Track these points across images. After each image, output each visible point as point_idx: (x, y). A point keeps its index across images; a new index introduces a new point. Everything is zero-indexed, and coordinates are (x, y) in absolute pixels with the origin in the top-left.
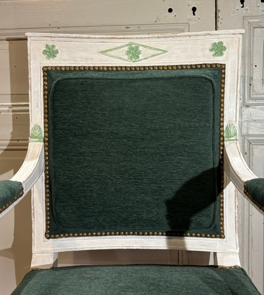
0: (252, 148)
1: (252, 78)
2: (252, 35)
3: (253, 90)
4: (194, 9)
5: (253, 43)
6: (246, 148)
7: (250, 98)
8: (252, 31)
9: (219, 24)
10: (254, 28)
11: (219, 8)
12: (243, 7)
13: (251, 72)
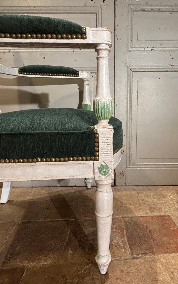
0: (132, 73)
1: (132, 37)
2: (132, 14)
3: (133, 43)
7: (131, 47)
9: (116, 8)
10: (134, 11)
13: (132, 34)
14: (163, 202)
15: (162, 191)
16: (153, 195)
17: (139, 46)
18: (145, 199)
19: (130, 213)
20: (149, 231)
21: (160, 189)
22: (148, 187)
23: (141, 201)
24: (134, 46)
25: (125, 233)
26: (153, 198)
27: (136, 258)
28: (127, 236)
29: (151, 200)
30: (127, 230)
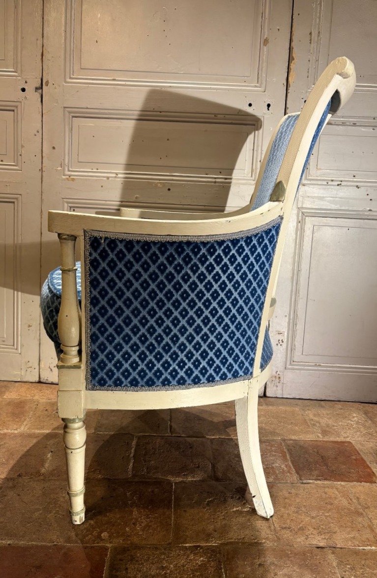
0: (305, 219)
3: (309, 173)
4: (269, 105)
6: (300, 218)
7: (306, 179)
11: (288, 106)
14: (342, 425)
15: (341, 409)
16: (327, 414)
17: (319, 178)
18: (315, 418)
19: (293, 435)
20: (322, 457)
21: (339, 406)
22: (320, 402)
23: (308, 421)
24: (310, 178)
25: (288, 457)
26: (328, 418)
27: (305, 483)
28: (291, 460)
29: (324, 421)
30: (290, 454)
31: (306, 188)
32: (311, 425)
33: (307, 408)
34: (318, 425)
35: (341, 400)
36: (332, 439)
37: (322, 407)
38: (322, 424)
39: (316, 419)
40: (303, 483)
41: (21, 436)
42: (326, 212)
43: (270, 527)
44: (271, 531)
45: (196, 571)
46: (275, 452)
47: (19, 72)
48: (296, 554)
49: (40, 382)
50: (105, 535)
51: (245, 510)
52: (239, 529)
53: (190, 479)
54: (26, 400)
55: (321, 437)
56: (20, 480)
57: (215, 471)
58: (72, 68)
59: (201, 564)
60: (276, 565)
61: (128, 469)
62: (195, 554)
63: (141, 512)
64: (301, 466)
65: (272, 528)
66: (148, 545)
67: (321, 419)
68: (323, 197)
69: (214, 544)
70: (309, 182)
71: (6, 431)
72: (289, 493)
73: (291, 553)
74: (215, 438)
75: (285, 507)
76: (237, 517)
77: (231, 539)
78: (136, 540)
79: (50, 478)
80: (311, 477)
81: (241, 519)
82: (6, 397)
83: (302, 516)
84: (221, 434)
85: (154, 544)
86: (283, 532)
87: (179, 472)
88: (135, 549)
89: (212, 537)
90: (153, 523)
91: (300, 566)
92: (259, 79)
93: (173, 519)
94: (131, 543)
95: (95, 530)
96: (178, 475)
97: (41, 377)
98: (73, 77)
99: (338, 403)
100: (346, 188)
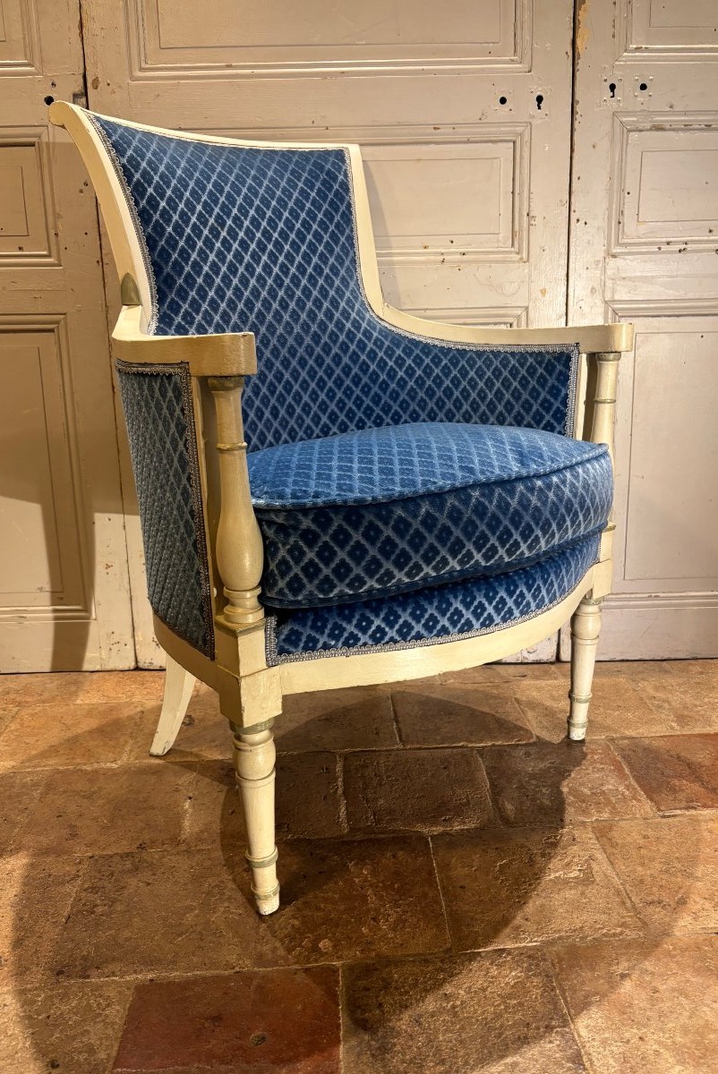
1: (622, 212)
2: (625, 142)
3: (623, 231)
4: (540, 99)
5: (626, 157)
7: (618, 244)
8: (625, 136)
9: (576, 123)
10: (629, 131)
11: (577, 98)
12: (613, 96)
13: (621, 203)
14: (709, 702)
15: (701, 673)
16: (680, 685)
17: (643, 240)
18: (658, 695)
19: (626, 728)
20: (688, 764)
21: (696, 668)
22: (659, 663)
23: (647, 701)
24: (626, 241)
25: (627, 771)
26: (682, 692)
27: (669, 816)
28: (633, 777)
29: (677, 699)
30: (629, 764)
31: (619, 262)
32: (654, 709)
33: (640, 676)
34: (666, 705)
35: (699, 657)
36: (697, 731)
37: (666, 672)
38: (674, 704)
39: (660, 695)
40: (664, 817)
41: (126, 772)
42: (658, 305)
43: (624, 903)
44: (629, 911)
45: (510, 996)
46: (601, 764)
47: (37, 64)
48: (683, 950)
49: (137, 669)
50: (324, 944)
51: (572, 875)
52: (568, 911)
53: (457, 827)
54: (119, 704)
55: (678, 730)
56: (144, 855)
57: (499, 809)
58: (142, 49)
59: (515, 984)
60: (653, 973)
61: (339, 818)
62: (500, 966)
63: (383, 896)
64: (654, 785)
65: (629, 904)
66: (409, 955)
67: (670, 696)
68: (653, 277)
69: (530, 944)
70: (624, 250)
71: (96, 766)
72: (645, 837)
73: (674, 949)
74: (486, 747)
75: (643, 865)
76: (560, 890)
77: (559, 931)
78: (384, 949)
79: (198, 848)
80: (677, 805)
81: (570, 894)
82: (81, 702)
83: (677, 877)
84: (494, 738)
85: (421, 954)
86: (651, 909)
87: (434, 816)
88: (386, 966)
89: (524, 932)
90: (409, 914)
91: (698, 971)
92: (518, 48)
93: (443, 903)
94: (378, 955)
95: (305, 938)
96: (434, 821)
97: (139, 658)
98: (147, 66)
99: (693, 662)
100: (695, 256)
